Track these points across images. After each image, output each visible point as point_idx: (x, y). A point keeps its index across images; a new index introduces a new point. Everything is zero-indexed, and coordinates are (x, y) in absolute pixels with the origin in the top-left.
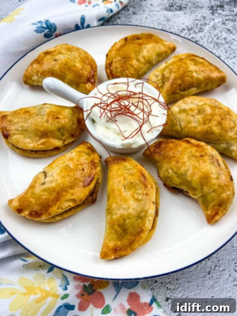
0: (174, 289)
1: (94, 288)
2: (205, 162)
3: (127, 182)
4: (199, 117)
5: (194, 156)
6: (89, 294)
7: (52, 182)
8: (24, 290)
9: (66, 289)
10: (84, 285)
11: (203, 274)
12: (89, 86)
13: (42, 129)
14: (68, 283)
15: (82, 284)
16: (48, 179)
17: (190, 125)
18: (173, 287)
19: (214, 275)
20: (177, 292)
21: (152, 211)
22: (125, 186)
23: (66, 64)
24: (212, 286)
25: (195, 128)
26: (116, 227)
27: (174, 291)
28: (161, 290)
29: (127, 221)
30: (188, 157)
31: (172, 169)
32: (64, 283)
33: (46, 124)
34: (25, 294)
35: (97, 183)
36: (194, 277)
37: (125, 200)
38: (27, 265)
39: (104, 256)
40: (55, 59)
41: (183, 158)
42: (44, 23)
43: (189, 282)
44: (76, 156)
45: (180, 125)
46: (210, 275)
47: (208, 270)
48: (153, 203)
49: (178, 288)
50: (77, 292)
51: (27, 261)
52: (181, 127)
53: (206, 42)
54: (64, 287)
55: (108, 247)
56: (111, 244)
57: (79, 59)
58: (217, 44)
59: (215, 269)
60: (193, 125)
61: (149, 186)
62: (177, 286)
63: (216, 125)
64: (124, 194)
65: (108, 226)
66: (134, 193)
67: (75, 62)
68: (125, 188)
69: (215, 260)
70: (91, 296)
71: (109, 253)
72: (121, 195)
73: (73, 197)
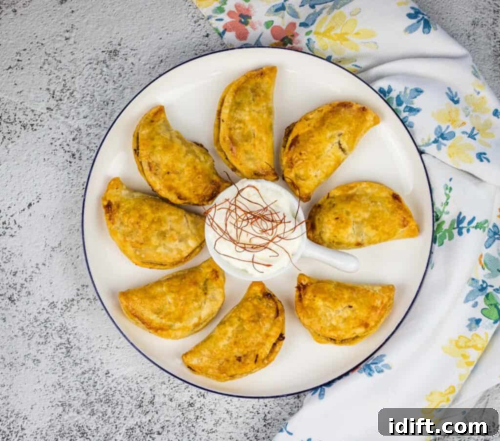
0: (200, 45)
1: (282, 43)
2: (166, 165)
3: (252, 143)
4: (165, 228)
5: (177, 173)
6: (286, 37)
7: (332, 137)
8: (348, 37)
9: (309, 40)
10: (291, 43)
11: (167, 60)
12: (305, 281)
13: (352, 203)
14: (307, 45)
15: (294, 45)
16: (336, 140)
17: (176, 217)
18: (201, 47)
19: (156, 60)
20: (197, 43)
21: (225, 112)
22: (254, 137)
23: (335, 299)
24: (159, 49)
25: (170, 214)
26: (262, 94)
27: (200, 43)
28: (213, 44)
29: (251, 99)
30: (184, 172)
31: (201, 161)
32: (311, 46)
33: (349, 209)
34: (346, 34)
35: (284, 147)
36: (178, 57)
37: (253, 120)
38: (352, 62)
39: (273, 69)
40: (352, 309)
41: (189, 171)
42: (374, 370)
43: (184, 52)
44: (310, 170)
45: (187, 221)
46: (161, 59)
47: (162, 64)
48: (223, 121)
49: (196, 46)
50: (297, 38)
51: (353, 65)
52: (186, 218)
53: (125, 404)
54: (311, 41)
55: (270, 77)
56: (267, 79)
57: (320, 313)
58: (108, 401)
59: (155, 65)
60: (173, 218)
61: (227, 139)
62: (196, 48)
63: (146, 214)
64: (254, 127)
65: (271, 97)
66: (244, 129)
67: (325, 305)
68: (254, 135)
69: (153, 75)
70: (285, 35)
71: (268, 72)
72: (259, 126)
73: (308, 122)
